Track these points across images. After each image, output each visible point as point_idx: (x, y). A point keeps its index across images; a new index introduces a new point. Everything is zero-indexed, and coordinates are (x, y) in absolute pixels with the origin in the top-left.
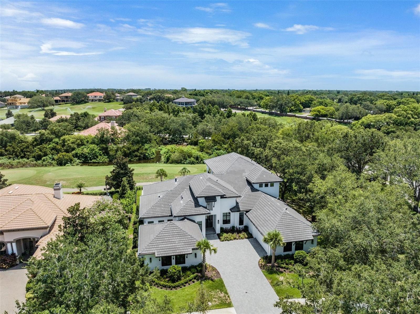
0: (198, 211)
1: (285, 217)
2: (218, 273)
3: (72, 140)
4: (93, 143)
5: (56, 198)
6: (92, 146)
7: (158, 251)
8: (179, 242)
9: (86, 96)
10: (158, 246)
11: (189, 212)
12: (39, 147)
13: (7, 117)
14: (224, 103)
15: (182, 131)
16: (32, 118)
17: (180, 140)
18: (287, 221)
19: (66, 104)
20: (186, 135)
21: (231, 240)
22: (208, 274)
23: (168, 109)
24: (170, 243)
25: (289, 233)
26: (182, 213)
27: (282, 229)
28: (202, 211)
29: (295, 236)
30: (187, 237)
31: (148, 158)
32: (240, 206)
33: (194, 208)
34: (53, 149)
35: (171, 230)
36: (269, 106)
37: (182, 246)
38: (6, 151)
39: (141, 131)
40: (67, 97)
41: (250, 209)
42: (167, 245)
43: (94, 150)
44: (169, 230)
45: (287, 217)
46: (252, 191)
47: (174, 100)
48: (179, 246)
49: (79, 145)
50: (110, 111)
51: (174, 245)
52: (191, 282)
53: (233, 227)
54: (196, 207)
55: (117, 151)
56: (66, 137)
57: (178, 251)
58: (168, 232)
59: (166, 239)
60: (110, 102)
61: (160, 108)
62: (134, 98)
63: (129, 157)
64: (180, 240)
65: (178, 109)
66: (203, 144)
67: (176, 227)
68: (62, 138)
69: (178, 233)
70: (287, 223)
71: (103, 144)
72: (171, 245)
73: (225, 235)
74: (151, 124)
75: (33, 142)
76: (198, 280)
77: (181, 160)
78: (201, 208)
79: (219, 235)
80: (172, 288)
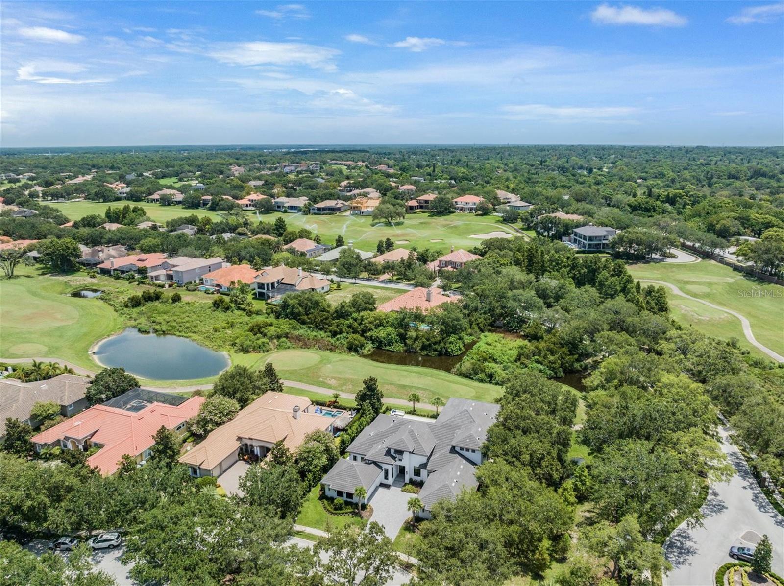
0: (387, 460)
2: (372, 513)
3: (370, 319)
4: (392, 325)
5: (294, 418)
6: (389, 329)
7: (333, 484)
10: (335, 481)
11: (378, 459)
12: (337, 321)
19: (423, 212)
21: (409, 493)
22: (363, 513)
26: (372, 458)
30: (358, 480)
32: (428, 465)
33: (384, 457)
43: (390, 334)
46: (450, 453)
48: (349, 486)
51: (345, 483)
52: (347, 514)
53: (421, 482)
57: (346, 489)
58: (347, 472)
59: (342, 477)
62: (523, 211)
64: (352, 481)
68: (362, 314)
69: (353, 475)
71: (402, 328)
76: (352, 514)
77: (471, 374)
78: (389, 458)
79: (405, 484)
80: (332, 513)
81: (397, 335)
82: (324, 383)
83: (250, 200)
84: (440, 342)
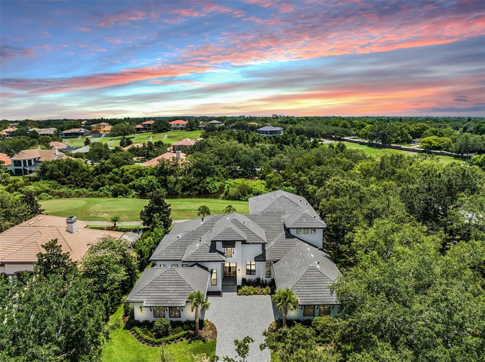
0: (212, 257)
1: (311, 273)
2: (215, 333)
3: (130, 171)
4: (152, 174)
5: (69, 232)
6: (150, 177)
7: (148, 300)
8: (174, 292)
9: (168, 124)
10: (149, 294)
11: (201, 258)
12: (98, 176)
13: (85, 145)
14: (314, 132)
15: (254, 163)
16: (106, 146)
17: (252, 174)
18: (312, 278)
19: (147, 132)
20: (259, 168)
21: (250, 294)
22: (203, 333)
23: (247, 139)
24: (163, 292)
25: (311, 293)
26: (192, 258)
27: (302, 288)
28: (216, 257)
29: (317, 298)
30: (185, 287)
31: (209, 192)
32: (266, 255)
33: (208, 253)
34: (111, 179)
35: (169, 277)
36: (369, 136)
37: (176, 297)
38: (68, 179)
39: (203, 162)
40: (149, 125)
41: (278, 259)
42: (159, 294)
43: (151, 182)
44: (167, 277)
45: (314, 273)
46: (286, 238)
47: (259, 128)
48: (173, 297)
49: (137, 176)
50: (184, 140)
51: (167, 294)
52: (179, 340)
53: (258, 279)
54: (210, 252)
55: (176, 183)
56: (126, 167)
57: (169, 302)
58: (165, 279)
59: (160, 287)
60: (192, 130)
61: (238, 137)
62: (217, 126)
63: (188, 191)
64: (176, 289)
65: (259, 138)
66: (270, 178)
67: (175, 274)
68: (121, 168)
69: (176, 282)
70: (312, 280)
71: (162, 176)
72: (164, 294)
73: (245, 288)
74: (221, 155)
75: (94, 172)
76: (187, 339)
77: (239, 197)
78: (216, 254)
79: (239, 287)
80: (154, 344)
81: (158, 182)
82: (96, 217)
83: (7, 132)
84: (198, 183)
